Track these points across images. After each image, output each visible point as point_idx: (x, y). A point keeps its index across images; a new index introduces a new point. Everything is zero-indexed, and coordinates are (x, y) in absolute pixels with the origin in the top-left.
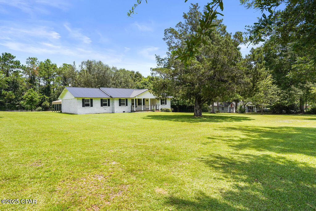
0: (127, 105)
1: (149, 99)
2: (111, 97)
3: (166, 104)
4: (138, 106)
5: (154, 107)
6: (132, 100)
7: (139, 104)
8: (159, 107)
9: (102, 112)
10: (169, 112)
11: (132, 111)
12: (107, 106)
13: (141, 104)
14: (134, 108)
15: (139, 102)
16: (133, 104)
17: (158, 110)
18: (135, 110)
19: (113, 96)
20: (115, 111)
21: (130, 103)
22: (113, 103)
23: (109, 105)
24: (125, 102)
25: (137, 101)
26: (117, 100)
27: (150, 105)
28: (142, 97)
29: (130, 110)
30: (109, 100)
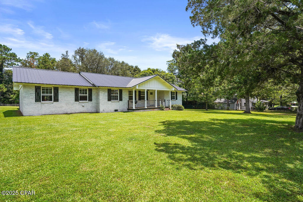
0: (121, 99)
1: (155, 91)
2: (94, 85)
3: (177, 99)
4: (139, 102)
5: (162, 103)
6: (130, 92)
7: (140, 99)
8: (169, 103)
9: (77, 112)
10: (182, 110)
11: (130, 110)
12: (87, 101)
13: (144, 99)
14: (132, 104)
15: (141, 95)
16: (131, 98)
17: (168, 107)
18: (134, 108)
19: (97, 84)
20: (101, 110)
21: (125, 96)
22: (98, 95)
23: (90, 100)
24: (118, 95)
25: (137, 93)
26: (103, 90)
27: (156, 99)
28: (145, 88)
29: (126, 107)
30: (90, 90)
